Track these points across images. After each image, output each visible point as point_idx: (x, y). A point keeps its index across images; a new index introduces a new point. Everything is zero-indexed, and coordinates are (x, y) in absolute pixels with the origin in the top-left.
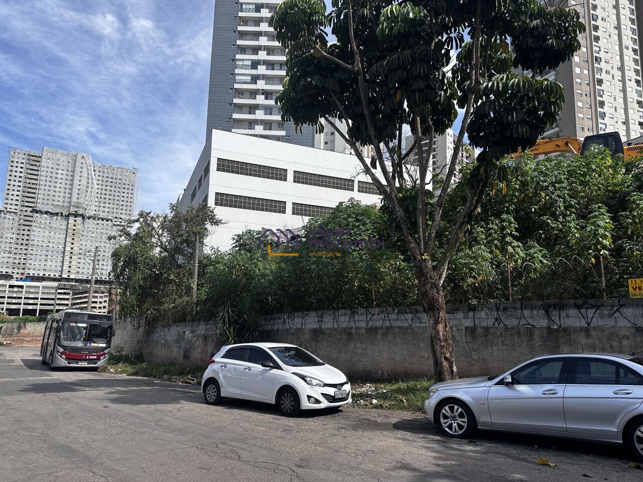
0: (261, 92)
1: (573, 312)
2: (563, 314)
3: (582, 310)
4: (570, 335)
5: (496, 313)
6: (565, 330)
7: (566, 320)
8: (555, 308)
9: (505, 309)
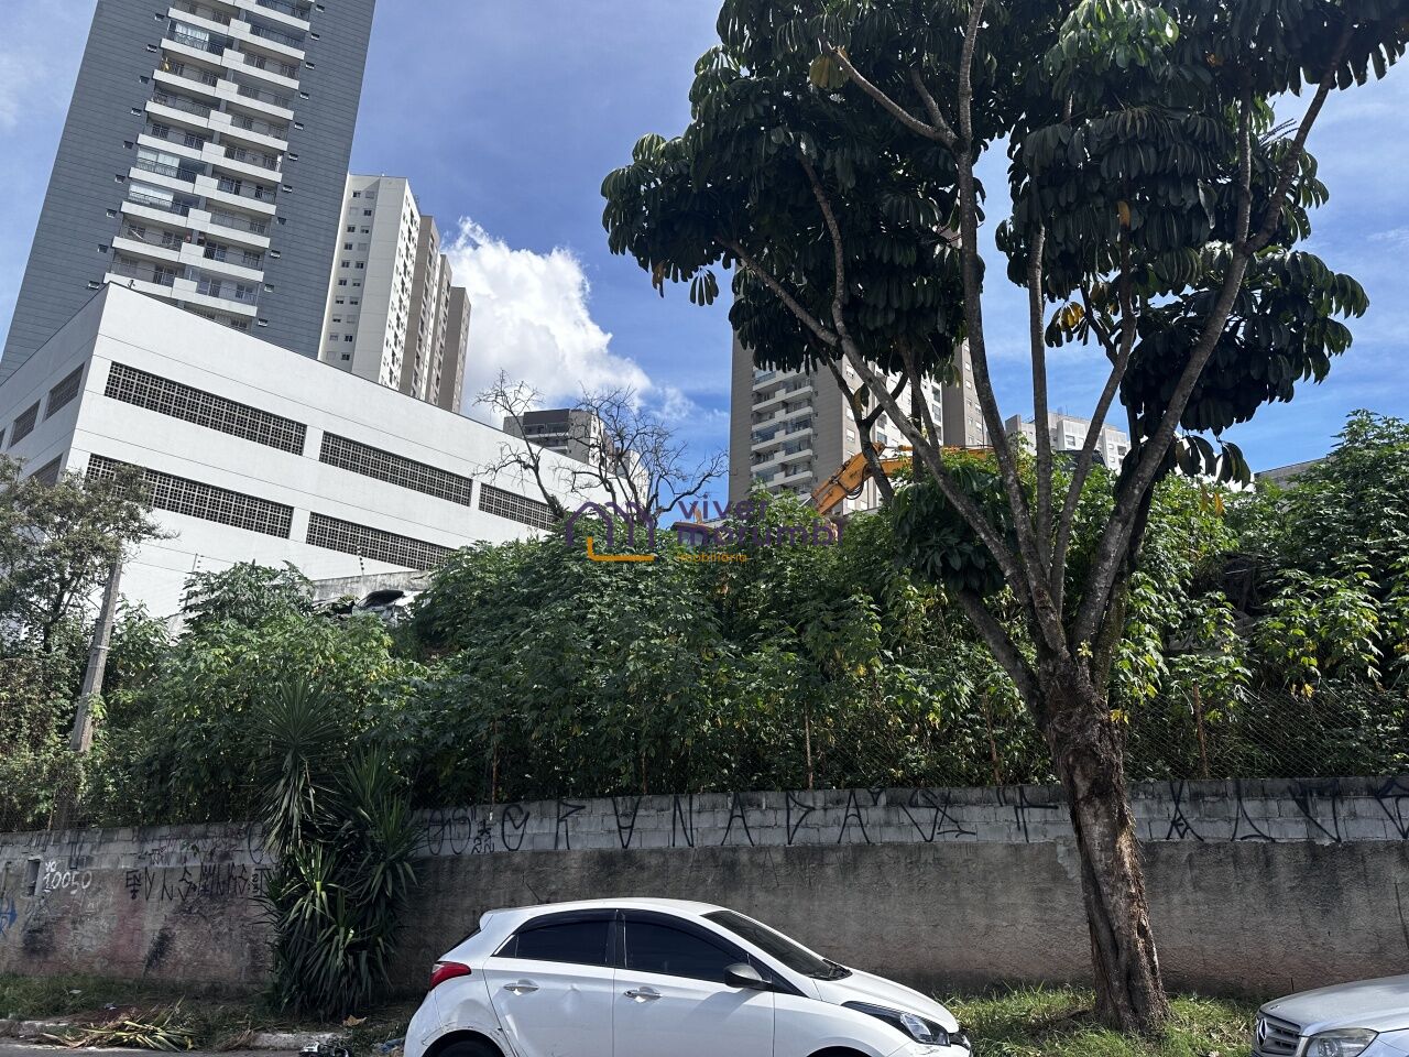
0: (196, 237)
1: (1364, 805)
2: (1343, 810)
3: (1386, 801)
4: (1363, 861)
5: (1172, 807)
6: (1352, 849)
7: (1352, 825)
8: (1321, 794)
9: (1196, 797)
